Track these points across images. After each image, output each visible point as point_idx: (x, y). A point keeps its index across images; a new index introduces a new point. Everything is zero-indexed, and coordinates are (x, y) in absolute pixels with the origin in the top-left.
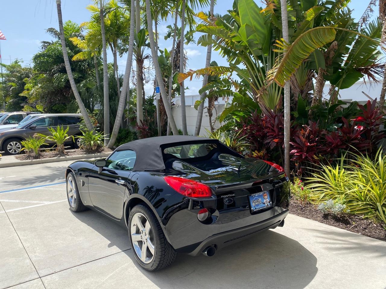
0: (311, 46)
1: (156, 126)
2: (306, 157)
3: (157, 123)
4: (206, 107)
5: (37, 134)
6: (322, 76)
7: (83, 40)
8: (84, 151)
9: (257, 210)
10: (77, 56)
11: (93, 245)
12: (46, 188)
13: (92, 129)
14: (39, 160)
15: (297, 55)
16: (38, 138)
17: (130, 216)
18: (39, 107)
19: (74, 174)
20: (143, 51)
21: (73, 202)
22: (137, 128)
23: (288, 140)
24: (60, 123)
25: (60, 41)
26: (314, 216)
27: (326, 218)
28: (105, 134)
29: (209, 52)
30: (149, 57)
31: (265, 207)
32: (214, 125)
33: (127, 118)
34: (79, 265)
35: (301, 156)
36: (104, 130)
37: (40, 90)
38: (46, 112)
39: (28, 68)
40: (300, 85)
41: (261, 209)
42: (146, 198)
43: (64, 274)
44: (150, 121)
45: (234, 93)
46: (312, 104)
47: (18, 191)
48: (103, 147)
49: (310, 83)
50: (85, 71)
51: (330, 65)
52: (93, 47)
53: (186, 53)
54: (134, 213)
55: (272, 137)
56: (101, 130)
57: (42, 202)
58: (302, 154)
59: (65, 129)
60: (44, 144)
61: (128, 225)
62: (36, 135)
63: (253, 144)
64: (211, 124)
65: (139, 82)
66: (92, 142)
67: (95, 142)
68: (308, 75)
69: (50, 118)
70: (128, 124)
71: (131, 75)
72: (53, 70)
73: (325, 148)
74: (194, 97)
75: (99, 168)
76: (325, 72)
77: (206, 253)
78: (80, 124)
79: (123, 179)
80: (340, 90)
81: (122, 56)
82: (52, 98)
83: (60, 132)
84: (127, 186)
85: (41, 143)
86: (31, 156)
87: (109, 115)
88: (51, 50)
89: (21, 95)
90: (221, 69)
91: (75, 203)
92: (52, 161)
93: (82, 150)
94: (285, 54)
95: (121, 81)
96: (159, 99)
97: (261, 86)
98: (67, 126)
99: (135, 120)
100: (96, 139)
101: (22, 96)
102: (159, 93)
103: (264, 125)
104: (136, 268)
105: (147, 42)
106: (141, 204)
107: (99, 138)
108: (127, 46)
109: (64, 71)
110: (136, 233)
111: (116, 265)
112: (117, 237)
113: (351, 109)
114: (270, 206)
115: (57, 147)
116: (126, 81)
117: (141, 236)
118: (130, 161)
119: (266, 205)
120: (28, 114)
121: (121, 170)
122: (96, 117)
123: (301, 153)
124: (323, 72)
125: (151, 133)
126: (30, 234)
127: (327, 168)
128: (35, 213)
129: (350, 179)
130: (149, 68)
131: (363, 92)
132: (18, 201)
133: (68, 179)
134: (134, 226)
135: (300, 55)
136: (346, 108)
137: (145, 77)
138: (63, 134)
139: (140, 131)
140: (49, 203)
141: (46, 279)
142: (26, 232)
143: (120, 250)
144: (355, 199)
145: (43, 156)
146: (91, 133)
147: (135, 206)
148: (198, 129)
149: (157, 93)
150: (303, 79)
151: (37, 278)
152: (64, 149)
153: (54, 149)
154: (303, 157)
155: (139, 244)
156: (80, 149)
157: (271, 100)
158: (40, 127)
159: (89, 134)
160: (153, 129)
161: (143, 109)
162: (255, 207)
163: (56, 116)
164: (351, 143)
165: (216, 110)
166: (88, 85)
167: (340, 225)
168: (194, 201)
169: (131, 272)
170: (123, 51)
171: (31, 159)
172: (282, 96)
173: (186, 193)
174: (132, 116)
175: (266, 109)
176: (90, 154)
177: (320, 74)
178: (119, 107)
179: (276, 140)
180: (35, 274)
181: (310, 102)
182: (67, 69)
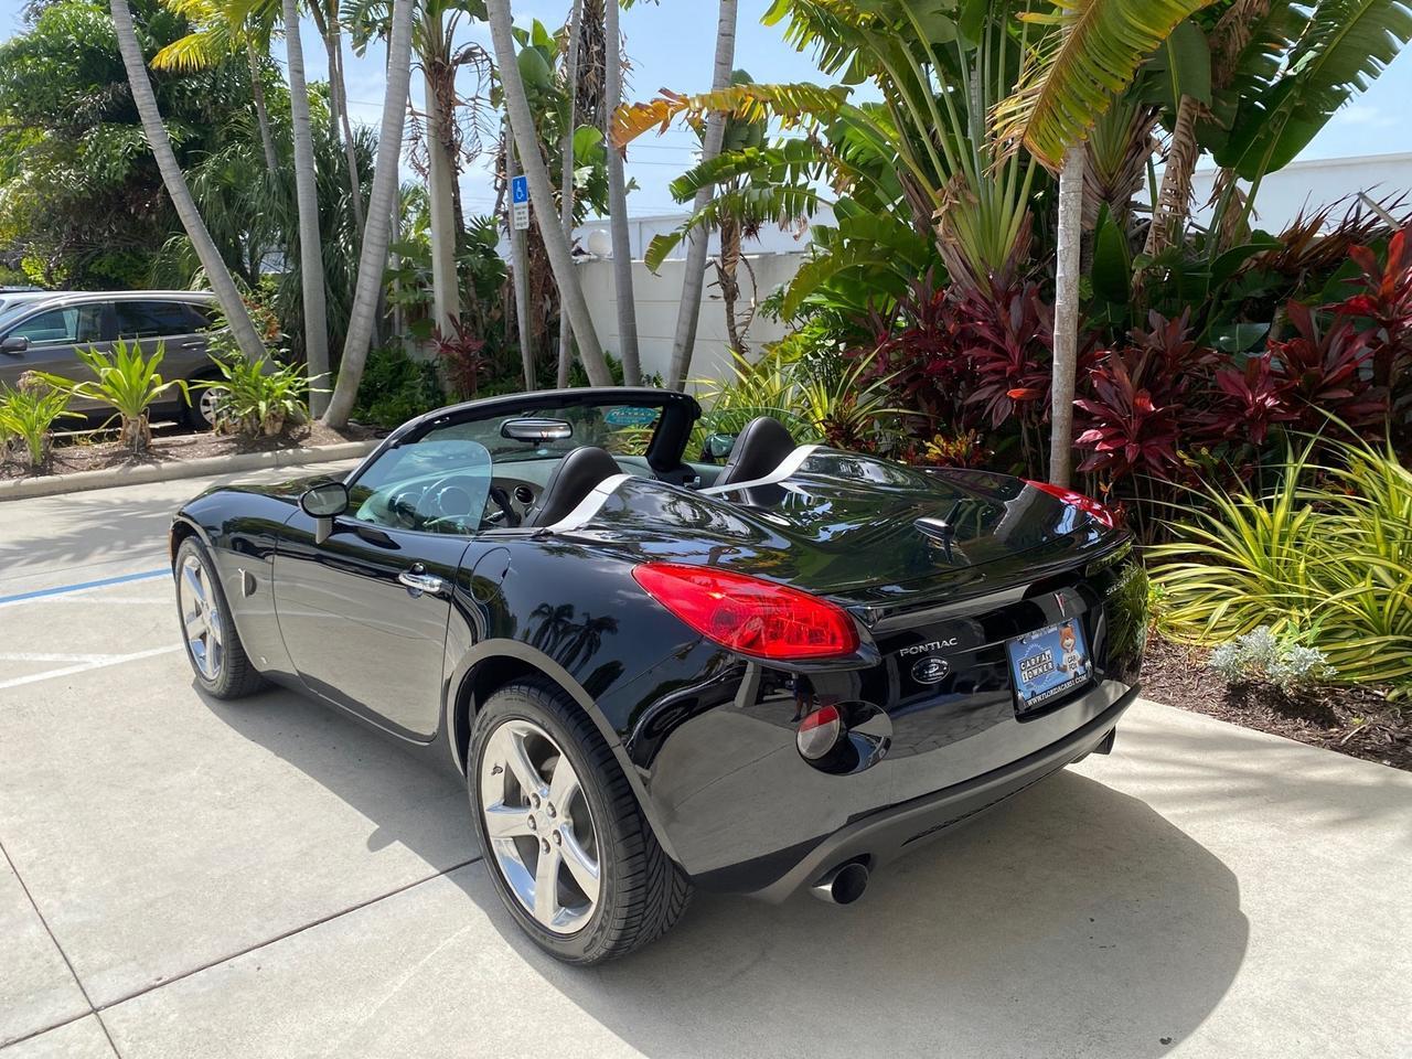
1: (512, 340)
2: (1141, 458)
3: (516, 328)
4: (712, 264)
5: (34, 375)
6: (1192, 128)
8: (233, 441)
9: (1039, 698)
10: (172, 50)
11: (314, 847)
12: (91, 595)
13: (257, 354)
14: (48, 478)
15: (1116, 34)
16: (42, 393)
17: (474, 733)
18: (35, 270)
19: (206, 540)
20: (451, 32)
21: (207, 658)
22: (439, 345)
23: (1066, 390)
24: (125, 331)
26: (1188, 694)
27: (1240, 700)
28: (310, 372)
29: (726, 30)
30: (475, 55)
31: (1069, 685)
32: (744, 333)
33: (395, 309)
34: (261, 941)
35: (1120, 452)
36: (308, 357)
37: (33, 194)
38: (65, 287)
40: (1101, 168)
41: (1052, 693)
42: (547, 653)
43: (201, 990)
44: (486, 320)
46: (1147, 247)
48: (306, 423)
49: (1142, 158)
51: (1225, 88)
54: (495, 720)
55: (997, 377)
56: (293, 355)
57: (75, 658)
58: (1123, 447)
59: (148, 352)
60: (68, 413)
61: (469, 768)
62: (28, 378)
63: (912, 405)
64: (732, 331)
65: (437, 158)
66: (263, 406)
67: (273, 404)
68: (1134, 129)
69: (80, 307)
70: (400, 329)
71: (407, 133)
72: (77, 112)
73: (1213, 422)
74: (644, 227)
75: (317, 520)
76: (1205, 112)
77: (828, 888)
78: (210, 333)
79: (435, 569)
81: (363, 51)
82: (86, 227)
83: (129, 367)
84: (457, 602)
85: (51, 412)
86: (14, 464)
91: (219, 662)
92: (102, 483)
93: (225, 438)
94: (1067, 32)
96: (527, 227)
97: (948, 173)
98: (157, 342)
99: (427, 316)
100: (278, 393)
102: (526, 203)
104: (509, 949)
106: (530, 685)
107: (290, 388)
109: (126, 114)
110: (504, 804)
111: (424, 937)
112: (413, 807)
114: (1084, 678)
115: (121, 425)
117: (531, 817)
118: (444, 490)
119: (1071, 674)
121: (415, 529)
122: (270, 303)
123: (1121, 442)
124: (1197, 113)
125: (495, 366)
126: (34, 802)
127: (1237, 501)
128: (49, 705)
129: (1329, 544)
130: (477, 101)
133: (182, 565)
134: (494, 773)
135: (1133, 35)
137: (461, 140)
138: (142, 375)
139: (449, 360)
140: (105, 663)
141: (120, 1017)
142: (16, 793)
143: (428, 865)
144: (1353, 626)
145: (64, 465)
146: (254, 369)
147: (502, 692)
148: (683, 349)
149: (516, 205)
150: (1115, 145)
151: (79, 1012)
152: (149, 435)
153: (109, 433)
154: (1130, 456)
155: (521, 849)
156: (217, 435)
157: (988, 230)
158: (43, 345)
159: (247, 372)
160: (501, 349)
161: (460, 271)
162: (1029, 686)
163: (108, 300)
164: (1322, 400)
165: (752, 275)
166: (228, 173)
167: (1299, 729)
168: (765, 670)
169: (492, 969)
170: (367, 29)
171: (18, 476)
172: (1030, 215)
173: (735, 637)
174: (412, 298)
175: (967, 267)
176: (259, 454)
177: (1183, 122)
178: (365, 262)
179: (1014, 393)
180: (71, 993)
181: (1136, 238)
182: (138, 103)
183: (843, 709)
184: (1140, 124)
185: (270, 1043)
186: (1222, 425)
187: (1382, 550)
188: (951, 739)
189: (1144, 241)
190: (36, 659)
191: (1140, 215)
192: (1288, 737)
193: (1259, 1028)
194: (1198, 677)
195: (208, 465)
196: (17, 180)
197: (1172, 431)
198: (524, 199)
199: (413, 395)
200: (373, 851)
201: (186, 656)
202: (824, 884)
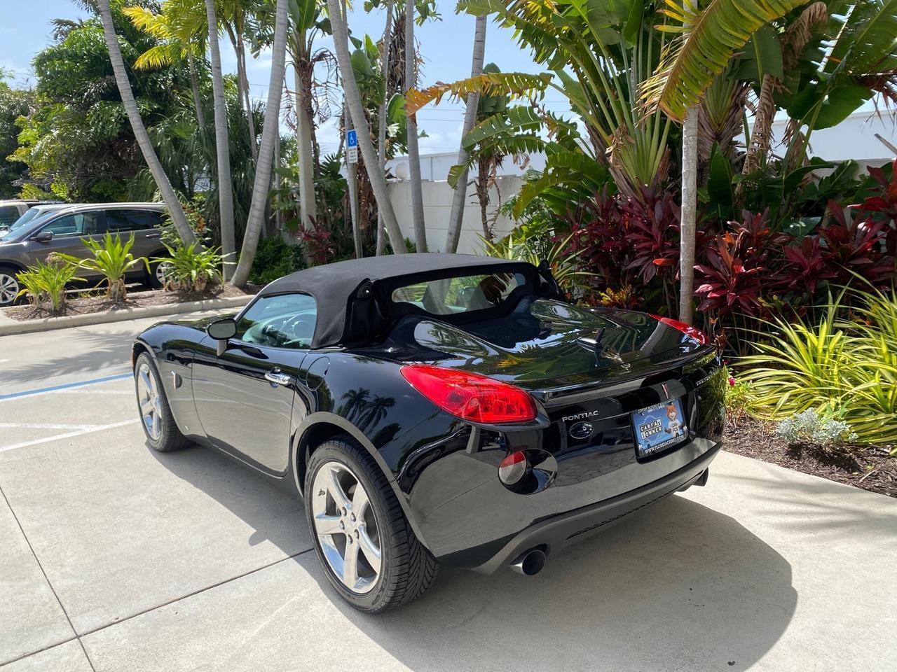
0: (754, 15)
1: (348, 232)
2: (736, 302)
3: (351, 224)
4: (472, 182)
5: (56, 255)
6: (771, 94)
7: (159, 15)
8: (175, 295)
9: (653, 449)
10: (145, 56)
11: (213, 541)
12: (86, 389)
13: (191, 241)
14: (63, 318)
15: (718, 38)
16: (60, 266)
17: (308, 470)
18: (60, 190)
19: (154, 356)
20: (311, 42)
21: (153, 426)
22: (303, 235)
23: (689, 260)
24: (112, 228)
25: (99, 18)
26: (763, 451)
27: (796, 454)
28: (223, 252)
29: (480, 39)
30: (326, 56)
31: (672, 441)
32: (492, 225)
33: (277, 212)
34: (178, 597)
35: (723, 298)
36: (223, 242)
37: (59, 145)
38: (77, 201)
39: (25, 92)
40: (713, 120)
41: (661, 446)
42: (354, 423)
43: (141, 626)
44: (332, 219)
45: (545, 145)
46: (745, 169)
47: (14, 398)
48: (221, 284)
49: (739, 114)
50: (167, 95)
51: (793, 69)
52: (185, 33)
53: (418, 47)
54: (320, 462)
55: (647, 252)
56: (213, 242)
57: (75, 427)
58: (726, 294)
59: (124, 242)
60: (75, 278)
61: (305, 492)
62: (53, 257)
63: (596, 270)
64: (485, 224)
65: (302, 120)
66: (194, 273)
67: (200, 271)
68: (734, 95)
69: (85, 213)
70: (280, 226)
71: (283, 104)
72: (86, 94)
73: (783, 279)
74: (434, 160)
75: (218, 341)
76: (779, 84)
77: (520, 565)
78: (163, 228)
79: (286, 370)
80: (813, 131)
81: (258, 54)
82: (90, 165)
83: (113, 250)
84: (299, 389)
85: (65, 278)
86: (43, 309)
87: (232, 205)
88: (77, 42)
89: (13, 158)
90: (515, 81)
91: (160, 429)
92: (96, 321)
93: (171, 293)
94: (686, 37)
95: (258, 118)
96: (356, 161)
97: (616, 125)
98: (130, 234)
99: (296, 217)
100: (203, 265)
101: (14, 162)
102: (356, 147)
103: (627, 223)
104: (329, 602)
105: (319, 20)
106: (340, 440)
107: (211, 262)
108: (270, 31)
109: (113, 95)
110: (326, 514)
111: (276, 595)
113: (839, 181)
114: (682, 437)
115: (107, 286)
116: (273, 118)
117: (342, 522)
118: (297, 323)
119: (674, 434)
120: (30, 206)
121: (278, 346)
122: (200, 209)
123: (723, 292)
124: (774, 85)
125: (338, 248)
126: (47, 513)
127: (796, 329)
128: (59, 455)
129: (853, 356)
130: (328, 84)
131: (877, 135)
132: (13, 425)
133: (139, 370)
134: (320, 495)
135: (727, 38)
136: (826, 178)
137: (318, 108)
138: (121, 255)
139: (310, 244)
140: (93, 430)
141: (93, 641)
142: (37, 507)
143: (282, 552)
144: (869, 408)
145: (73, 310)
146: (189, 250)
147: (324, 445)
148: (453, 236)
149: (349, 148)
150: (722, 106)
151: (69, 638)
152: (126, 291)
153: (100, 290)
154: (730, 301)
155: (336, 542)
156: (166, 291)
157: (642, 160)
158: (62, 236)
159: (184, 253)
160: (342, 237)
161: (316, 189)
162: (646, 441)
163: (101, 209)
164: (851, 264)
165: (498, 189)
166: (176, 129)
167: (833, 473)
168: (482, 431)
169: (317, 615)
170: (260, 42)
171: (45, 317)
172: (668, 150)
173: (462, 410)
174: (288, 206)
175: (628, 183)
176: (192, 303)
177: (765, 91)
178: (257, 184)
179: (659, 261)
180: (64, 626)
181: (737, 164)
182: (120, 89)
183: (528, 453)
184: (738, 92)
185: (182, 657)
186: (787, 281)
187: (887, 360)
188: (600, 473)
189: (743, 165)
190: (52, 428)
191: (740, 150)
192: (826, 477)
193: (791, 656)
194: (770, 440)
195: (159, 310)
196: (48, 136)
197: (757, 285)
198: (355, 144)
199: (287, 266)
200: (252, 545)
201: (141, 426)
202: (518, 563)
